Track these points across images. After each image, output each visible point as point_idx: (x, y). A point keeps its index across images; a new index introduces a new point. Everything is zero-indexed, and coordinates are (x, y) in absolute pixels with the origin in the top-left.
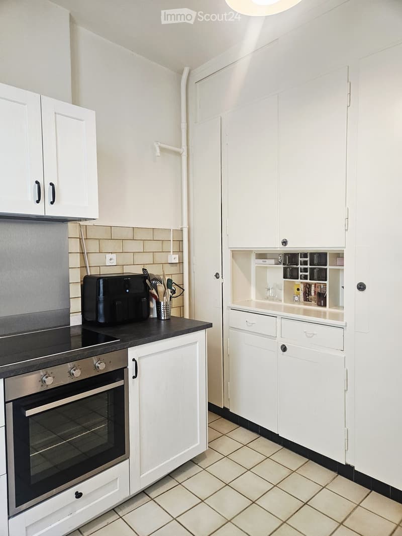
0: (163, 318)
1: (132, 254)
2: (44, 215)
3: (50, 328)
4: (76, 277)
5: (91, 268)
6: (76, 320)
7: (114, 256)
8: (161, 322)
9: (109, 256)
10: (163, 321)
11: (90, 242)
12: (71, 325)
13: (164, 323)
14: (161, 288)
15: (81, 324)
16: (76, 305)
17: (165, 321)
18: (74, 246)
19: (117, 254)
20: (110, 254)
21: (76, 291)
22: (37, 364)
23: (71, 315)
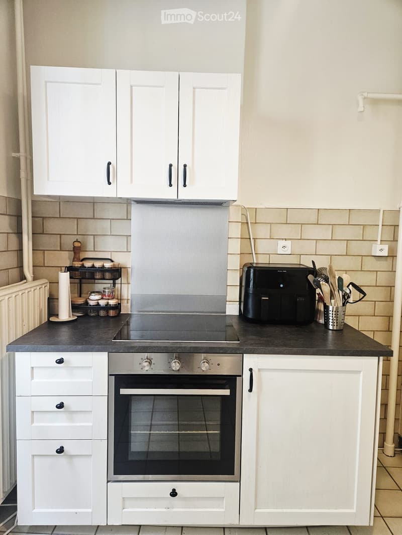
0: (331, 327)
1: (315, 241)
2: (175, 198)
3: (206, 312)
4: (235, 264)
5: (259, 255)
6: (233, 309)
7: (288, 243)
8: (328, 332)
9: (281, 243)
10: (330, 332)
11: (258, 227)
12: (227, 314)
13: (333, 333)
14: (326, 288)
15: (238, 314)
16: (234, 294)
17: (334, 332)
18: (235, 231)
19: (292, 240)
20: (284, 241)
21: (234, 278)
22: (136, 347)
23: (227, 303)
